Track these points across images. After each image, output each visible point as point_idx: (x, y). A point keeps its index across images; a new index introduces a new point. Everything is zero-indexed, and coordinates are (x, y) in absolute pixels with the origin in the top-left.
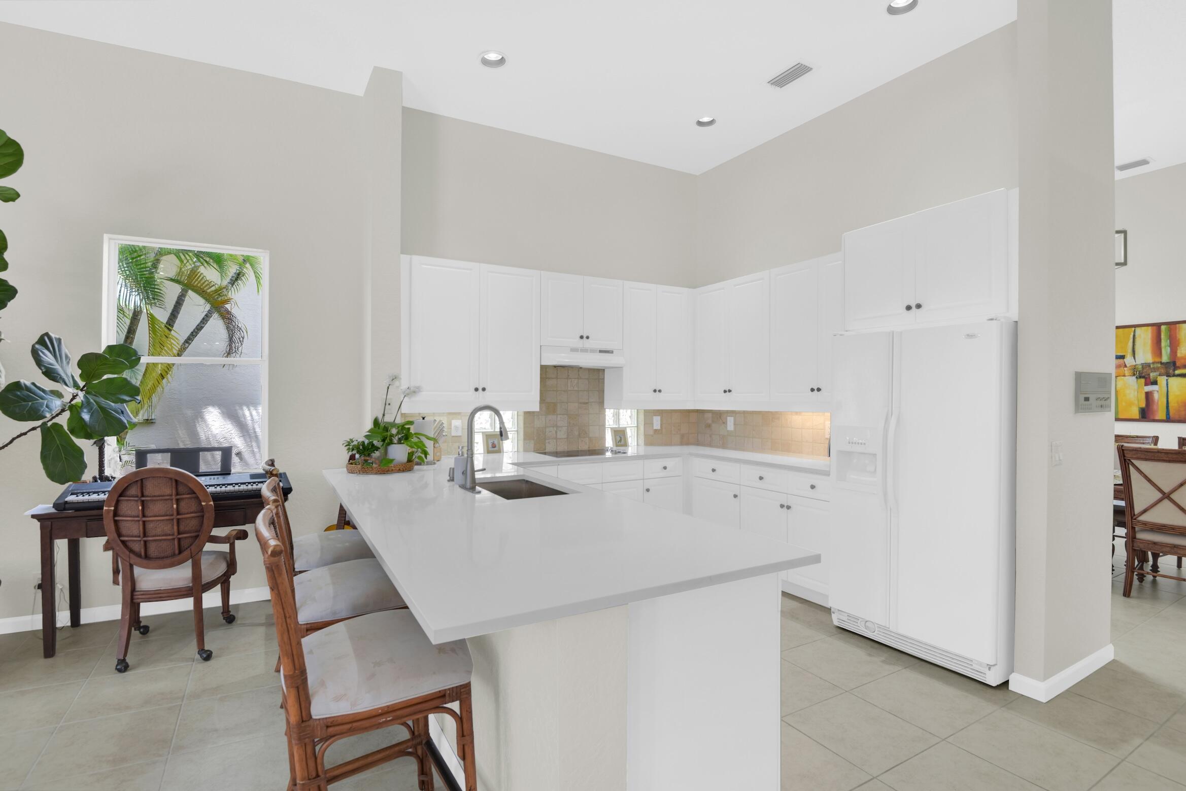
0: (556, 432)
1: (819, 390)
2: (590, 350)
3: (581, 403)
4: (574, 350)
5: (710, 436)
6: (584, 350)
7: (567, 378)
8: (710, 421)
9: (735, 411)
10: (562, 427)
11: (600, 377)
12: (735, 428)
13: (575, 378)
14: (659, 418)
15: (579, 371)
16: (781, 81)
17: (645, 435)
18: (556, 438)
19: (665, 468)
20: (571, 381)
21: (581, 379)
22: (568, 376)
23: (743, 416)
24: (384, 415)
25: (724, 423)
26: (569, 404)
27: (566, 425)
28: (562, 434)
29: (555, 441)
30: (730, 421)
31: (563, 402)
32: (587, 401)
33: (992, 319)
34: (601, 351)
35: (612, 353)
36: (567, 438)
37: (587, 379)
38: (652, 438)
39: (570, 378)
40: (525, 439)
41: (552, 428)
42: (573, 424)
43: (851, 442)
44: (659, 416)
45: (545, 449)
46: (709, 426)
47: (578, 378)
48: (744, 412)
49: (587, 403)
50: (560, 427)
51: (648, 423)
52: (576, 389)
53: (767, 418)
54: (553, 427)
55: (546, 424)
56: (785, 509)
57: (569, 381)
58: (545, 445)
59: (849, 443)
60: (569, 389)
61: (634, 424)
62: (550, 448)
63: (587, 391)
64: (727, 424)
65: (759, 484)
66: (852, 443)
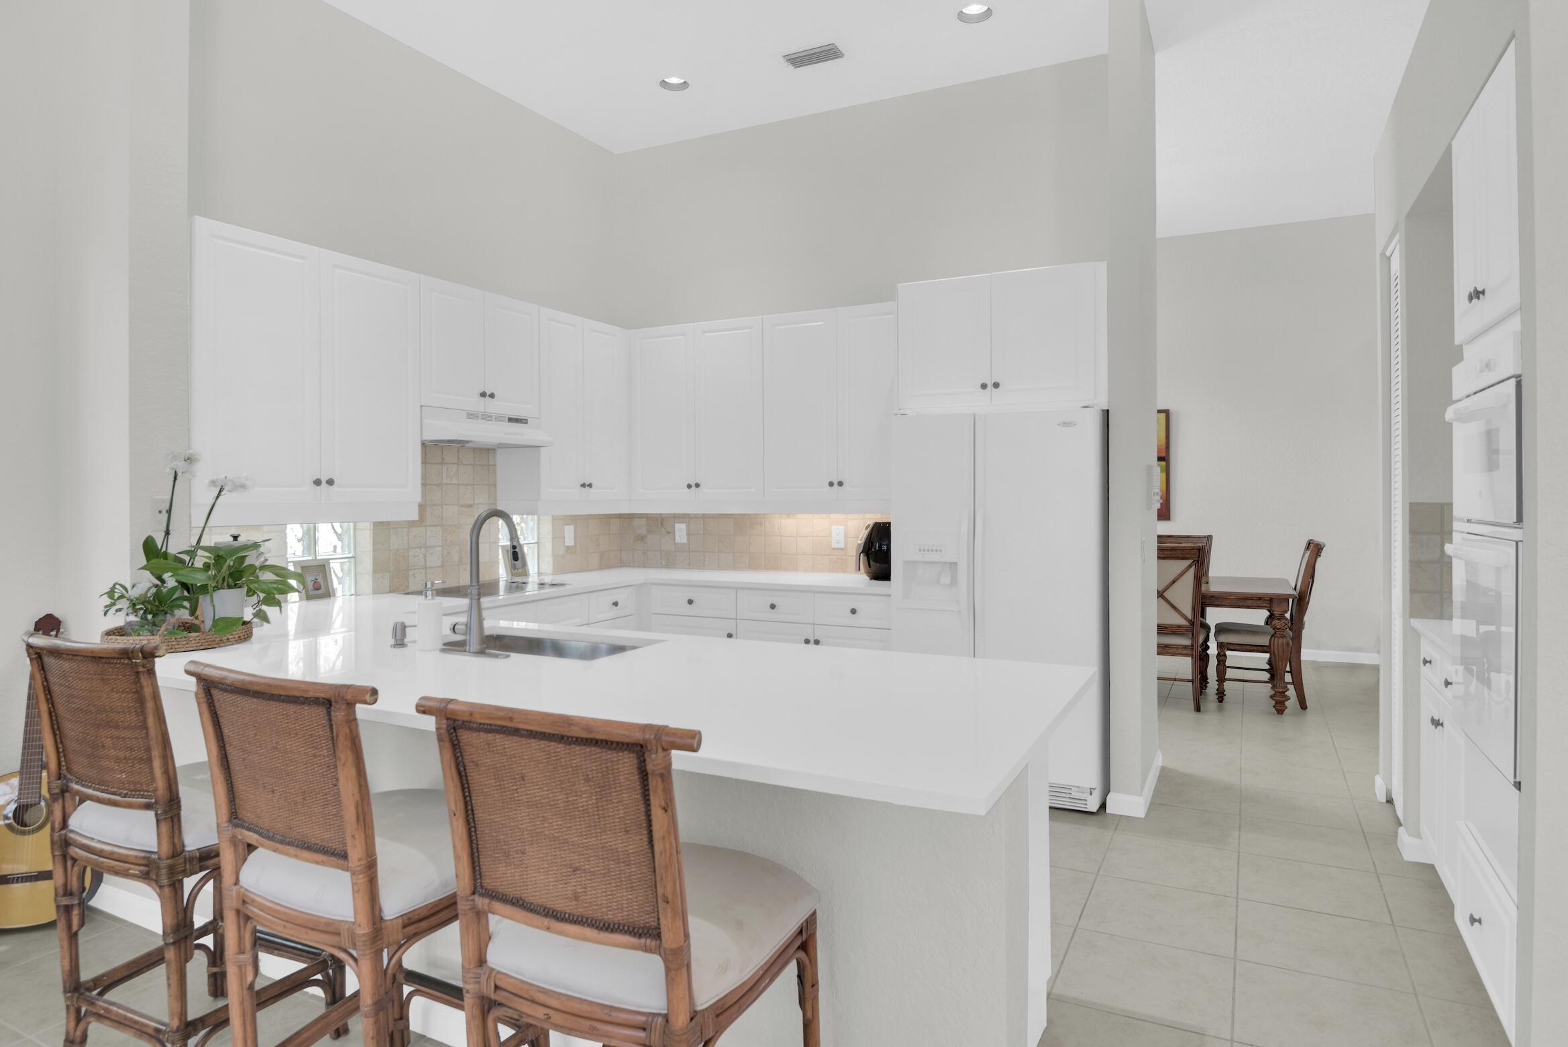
0: (425, 557)
1: (840, 484)
2: (496, 417)
3: (462, 506)
4: (472, 416)
5: (644, 554)
6: (487, 417)
7: (441, 464)
8: (643, 531)
9: (688, 514)
10: (433, 547)
11: (490, 463)
12: (689, 540)
13: (453, 464)
14: (572, 527)
15: (458, 451)
16: (799, 60)
17: (555, 556)
18: (425, 568)
19: (616, 604)
20: (447, 469)
21: (462, 464)
22: (443, 459)
23: (702, 523)
24: (167, 533)
25: (669, 533)
26: (444, 507)
27: (441, 544)
28: (434, 560)
29: (423, 571)
30: (681, 530)
31: (435, 505)
32: (471, 502)
33: (1087, 407)
34: (510, 420)
35: (527, 423)
36: (442, 566)
37: (471, 465)
38: (568, 560)
39: (445, 463)
40: (375, 572)
41: (418, 550)
42: (451, 542)
43: (922, 549)
44: (572, 524)
45: (408, 587)
46: (641, 538)
47: (458, 464)
48: (704, 516)
49: (471, 506)
50: (430, 547)
51: (558, 537)
52: (455, 481)
53: (743, 523)
54: (420, 548)
55: (408, 543)
56: (812, 646)
57: (445, 467)
58: (407, 579)
59: (920, 550)
60: (445, 482)
61: (533, 539)
62: (415, 585)
63: (471, 485)
64: (674, 535)
65: (771, 614)
66: (932, 551)
